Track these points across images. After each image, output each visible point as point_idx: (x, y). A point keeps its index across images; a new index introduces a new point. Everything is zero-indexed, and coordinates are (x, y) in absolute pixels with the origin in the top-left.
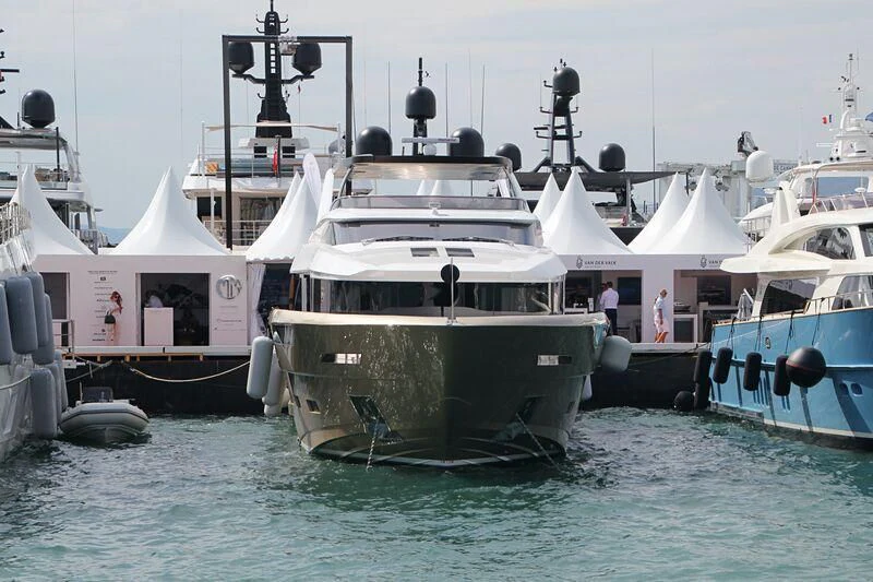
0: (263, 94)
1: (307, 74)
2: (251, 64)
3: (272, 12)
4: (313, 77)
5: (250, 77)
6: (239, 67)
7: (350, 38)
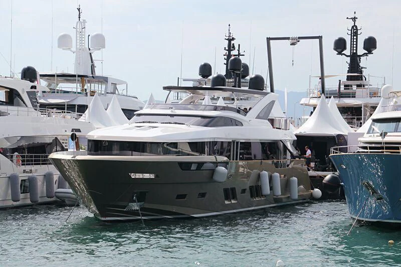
0: (349, 62)
1: (370, 52)
2: (345, 48)
3: (355, 26)
4: (372, 53)
5: (344, 54)
6: (340, 50)
7: (322, 37)
